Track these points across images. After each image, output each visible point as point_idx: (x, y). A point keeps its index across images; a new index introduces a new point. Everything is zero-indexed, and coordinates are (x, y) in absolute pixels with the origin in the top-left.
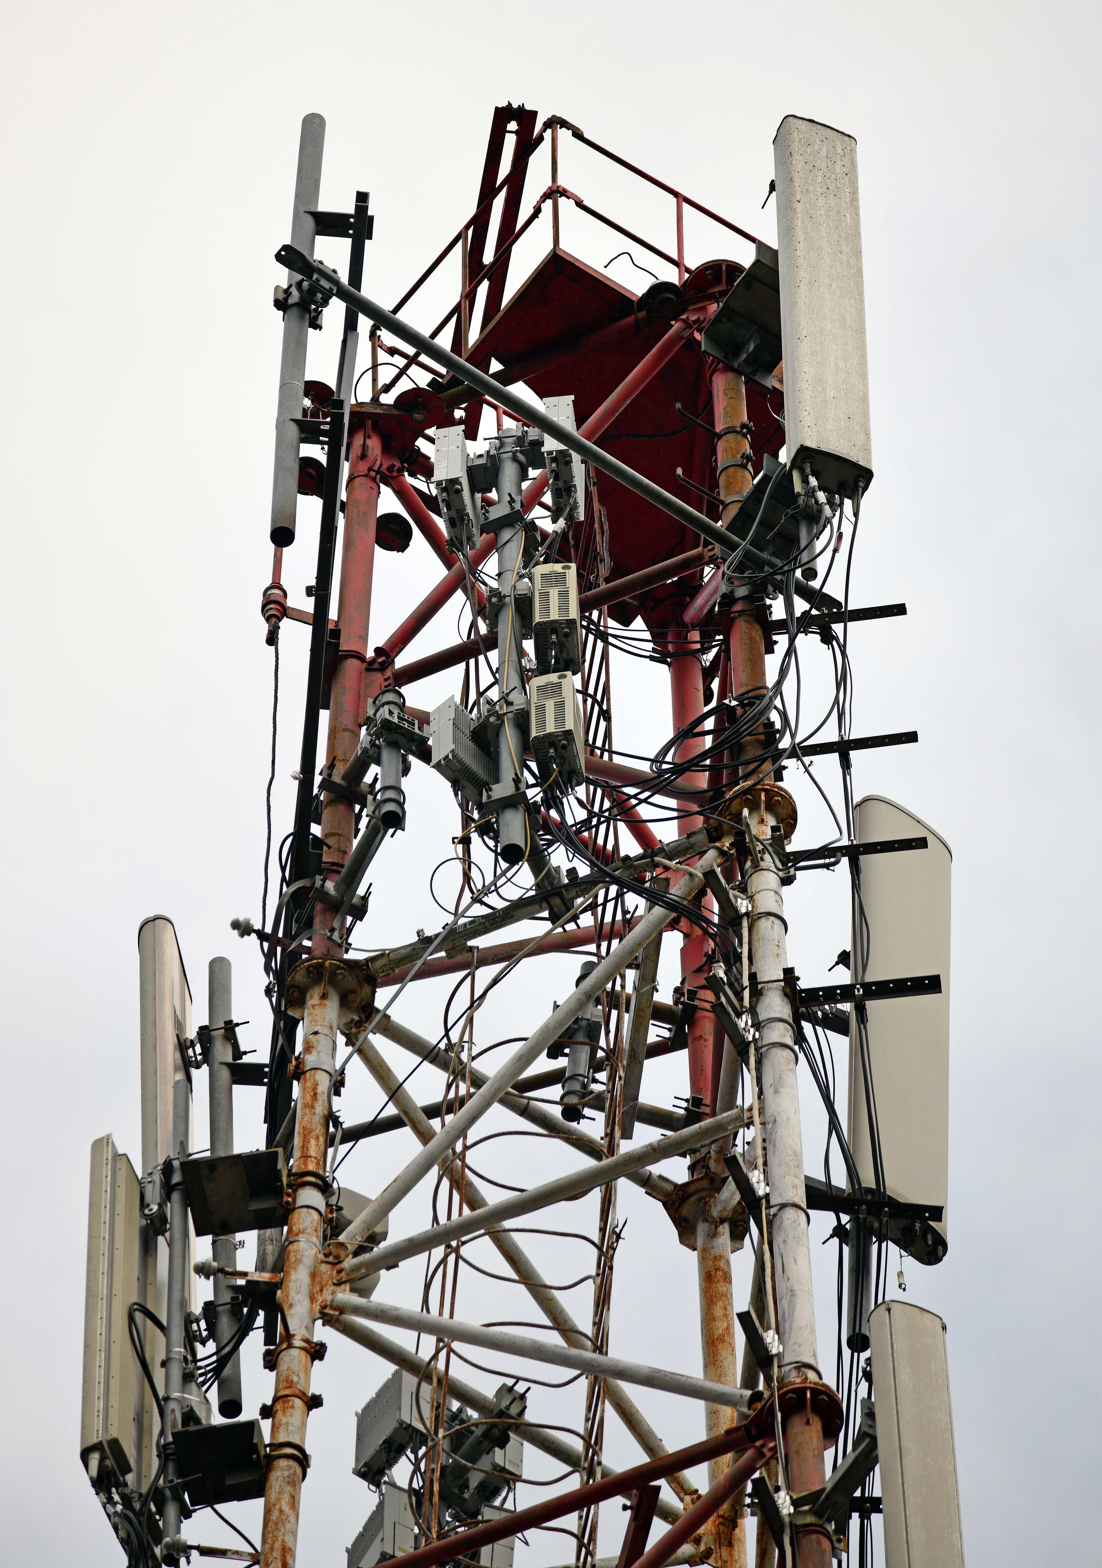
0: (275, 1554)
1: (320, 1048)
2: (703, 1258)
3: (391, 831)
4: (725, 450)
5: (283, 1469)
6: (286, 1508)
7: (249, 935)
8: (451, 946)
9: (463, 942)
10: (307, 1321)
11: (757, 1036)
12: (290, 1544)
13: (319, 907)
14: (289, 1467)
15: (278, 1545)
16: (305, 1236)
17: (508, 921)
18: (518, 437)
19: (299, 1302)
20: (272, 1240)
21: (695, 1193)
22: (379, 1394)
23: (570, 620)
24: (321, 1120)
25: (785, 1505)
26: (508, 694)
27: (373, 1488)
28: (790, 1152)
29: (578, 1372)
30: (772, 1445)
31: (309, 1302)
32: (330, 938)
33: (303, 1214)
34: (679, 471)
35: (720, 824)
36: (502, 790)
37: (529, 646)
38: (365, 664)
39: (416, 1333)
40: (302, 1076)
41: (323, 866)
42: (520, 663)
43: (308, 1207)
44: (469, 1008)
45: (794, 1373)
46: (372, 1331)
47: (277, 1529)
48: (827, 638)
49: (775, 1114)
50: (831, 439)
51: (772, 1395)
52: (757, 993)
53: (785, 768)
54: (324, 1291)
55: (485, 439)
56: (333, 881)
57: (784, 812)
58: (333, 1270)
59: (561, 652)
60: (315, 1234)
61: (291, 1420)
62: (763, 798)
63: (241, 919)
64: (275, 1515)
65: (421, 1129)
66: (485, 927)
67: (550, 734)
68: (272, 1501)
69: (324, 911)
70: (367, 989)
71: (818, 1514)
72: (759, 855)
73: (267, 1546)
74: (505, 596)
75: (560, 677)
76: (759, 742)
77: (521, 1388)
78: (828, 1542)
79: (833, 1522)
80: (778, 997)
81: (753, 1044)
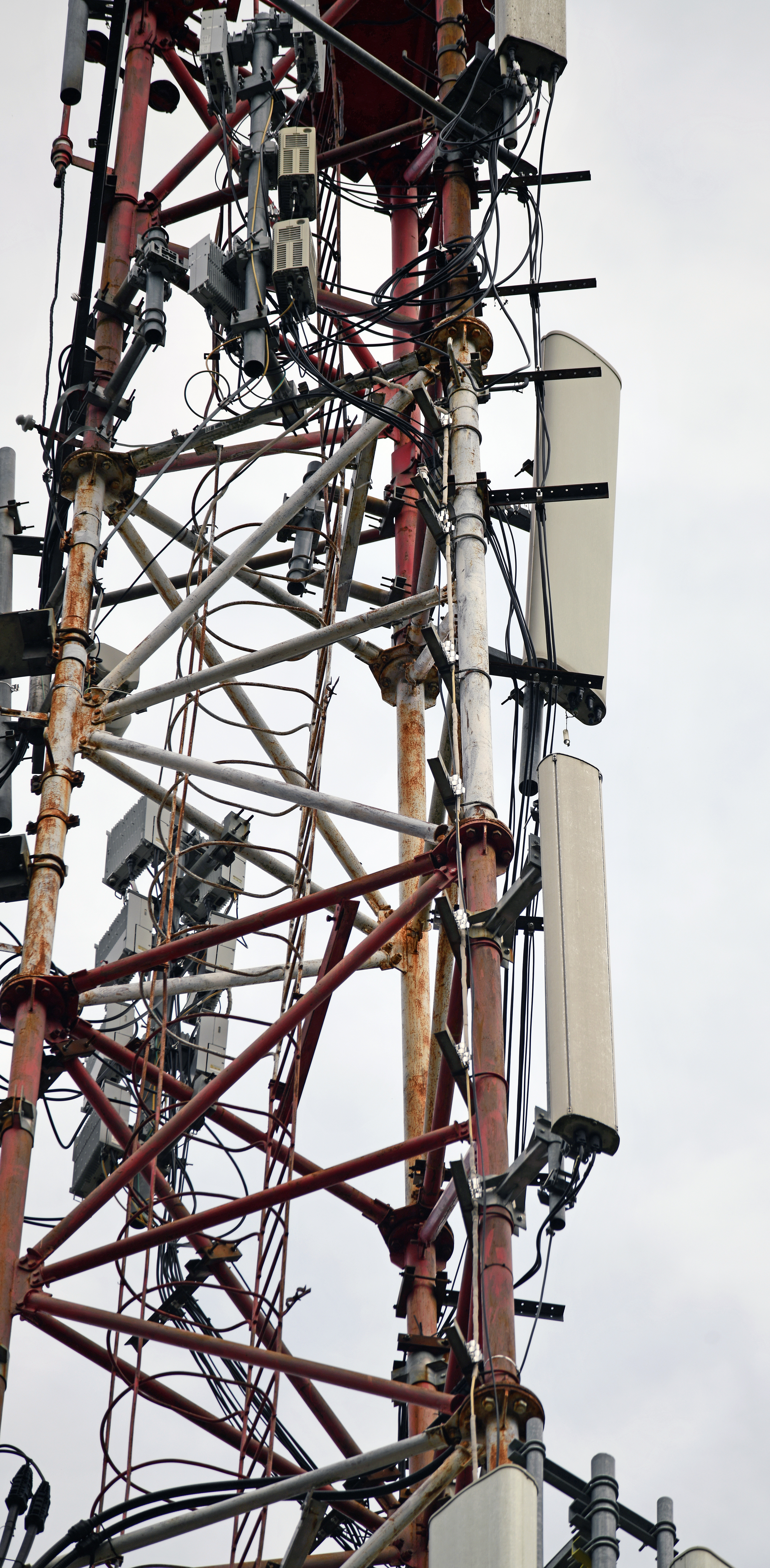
0: (35, 948)
1: (87, 525)
2: (402, 713)
3: (153, 346)
4: (444, 37)
5: (44, 877)
6: (46, 909)
7: (31, 429)
8: (199, 444)
9: (210, 441)
10: (69, 753)
11: (453, 528)
12: (48, 940)
13: (90, 408)
14: (50, 876)
15: (38, 940)
16: (70, 682)
17: (249, 425)
18: (271, 20)
19: (62, 737)
20: (41, 685)
21: (397, 658)
22: (127, 817)
23: (309, 175)
24: (86, 586)
25: (462, 921)
26: (255, 235)
27: (119, 895)
28: (477, 626)
29: (293, 804)
30: (453, 870)
31: (71, 738)
32: (99, 435)
33: (68, 664)
34: (405, 53)
35: (429, 349)
36: (247, 315)
37: (274, 195)
38: (136, 206)
39: (160, 767)
40: (72, 549)
41: (96, 374)
42: (266, 209)
43: (72, 658)
44: (213, 497)
45: (474, 811)
46: (122, 764)
47: (38, 927)
48: (524, 197)
49: (466, 594)
50: (533, 31)
51: (455, 829)
52: (454, 493)
53: (484, 305)
54: (84, 729)
55: (243, 21)
56: (103, 387)
57: (482, 342)
58: (92, 711)
59: (301, 201)
60: (78, 681)
61: (52, 836)
62: (465, 329)
63: (25, 416)
64: (36, 915)
65: (170, 596)
66: (229, 430)
67: (289, 270)
68: (34, 903)
69: (95, 411)
70: (128, 478)
71: (490, 930)
72: (460, 377)
73: (29, 941)
74: (255, 153)
75: (299, 222)
76: (463, 283)
77: (245, 815)
78: (497, 953)
79: (502, 937)
80: (472, 497)
81: (449, 535)
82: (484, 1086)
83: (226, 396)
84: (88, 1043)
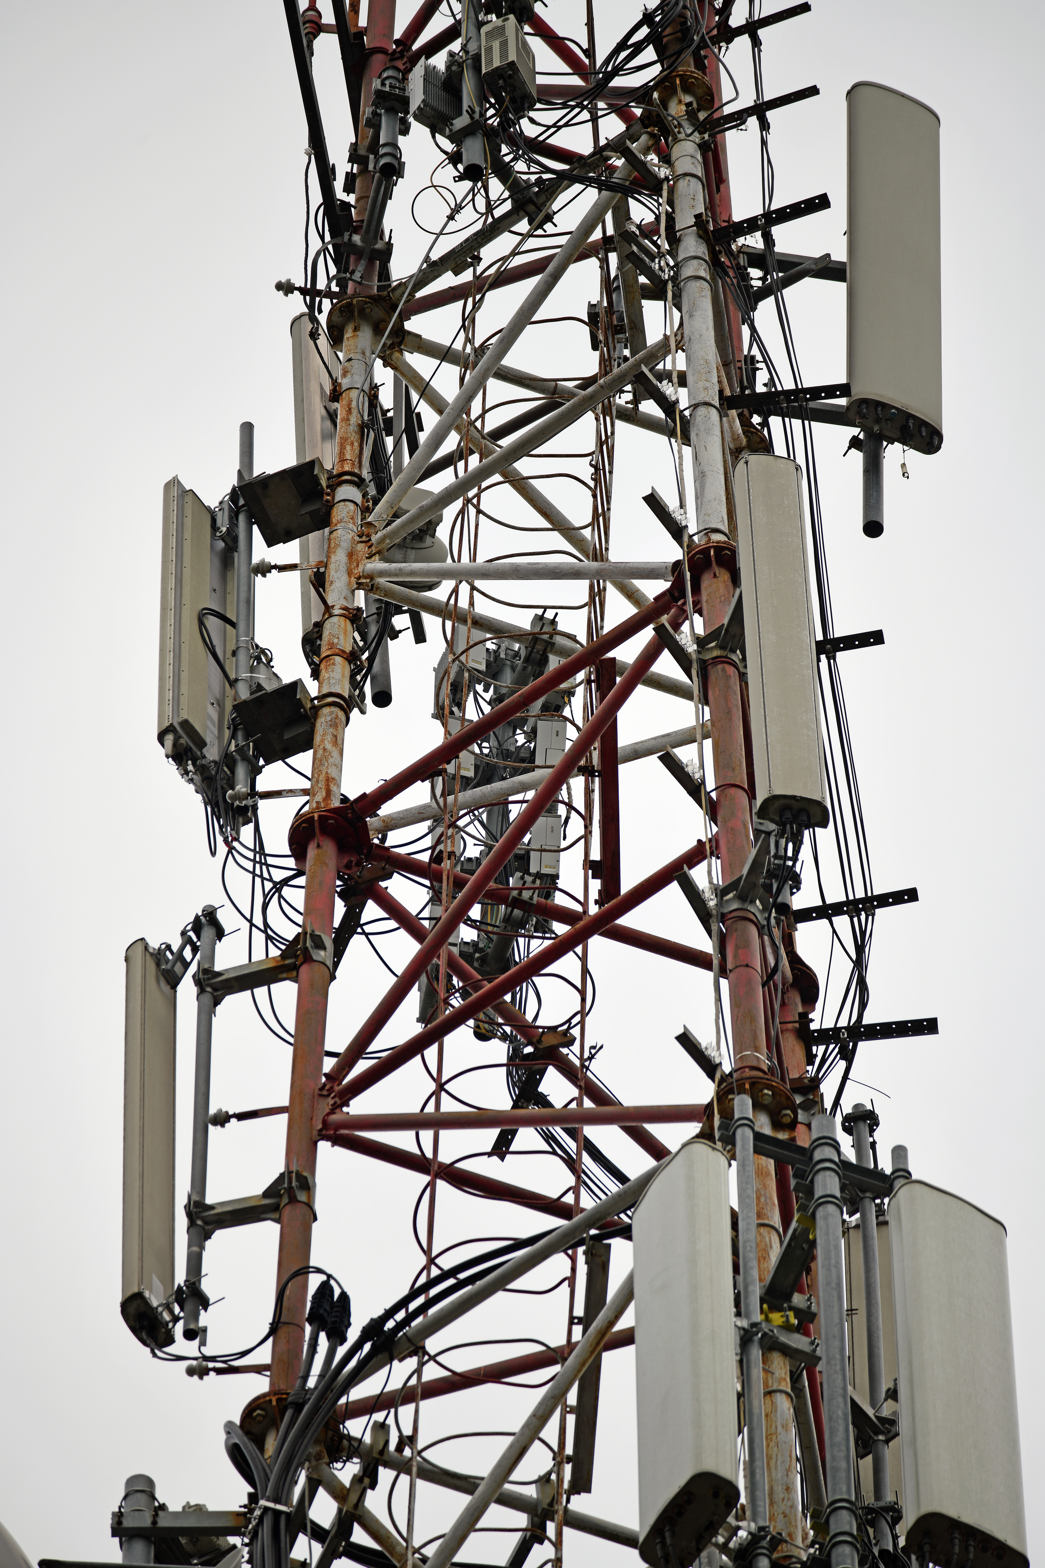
0: (320, 785)
1: (353, 371)
5: (328, 717)
6: (329, 746)
7: (292, 293)
8: (454, 265)
10: (346, 592)
13: (352, 258)
14: (331, 713)
16: (343, 524)
19: (338, 578)
24: (356, 429)
26: (466, 45)
31: (347, 577)
33: (340, 507)
36: (461, 122)
38: (388, 55)
40: (340, 397)
41: (355, 224)
43: (344, 500)
45: (704, 538)
47: (322, 764)
52: (676, 240)
54: (359, 566)
56: (358, 235)
57: (700, 92)
58: (365, 546)
60: (351, 521)
61: (332, 675)
62: (678, 82)
63: (283, 281)
64: (322, 758)
67: (497, 68)
68: (320, 750)
70: (395, 319)
71: (721, 647)
72: (676, 130)
73: (314, 780)
77: (549, 614)
78: (733, 669)
79: (738, 652)
80: (693, 240)
81: (670, 282)
82: (722, 799)
83: (453, 206)
84: (385, 865)
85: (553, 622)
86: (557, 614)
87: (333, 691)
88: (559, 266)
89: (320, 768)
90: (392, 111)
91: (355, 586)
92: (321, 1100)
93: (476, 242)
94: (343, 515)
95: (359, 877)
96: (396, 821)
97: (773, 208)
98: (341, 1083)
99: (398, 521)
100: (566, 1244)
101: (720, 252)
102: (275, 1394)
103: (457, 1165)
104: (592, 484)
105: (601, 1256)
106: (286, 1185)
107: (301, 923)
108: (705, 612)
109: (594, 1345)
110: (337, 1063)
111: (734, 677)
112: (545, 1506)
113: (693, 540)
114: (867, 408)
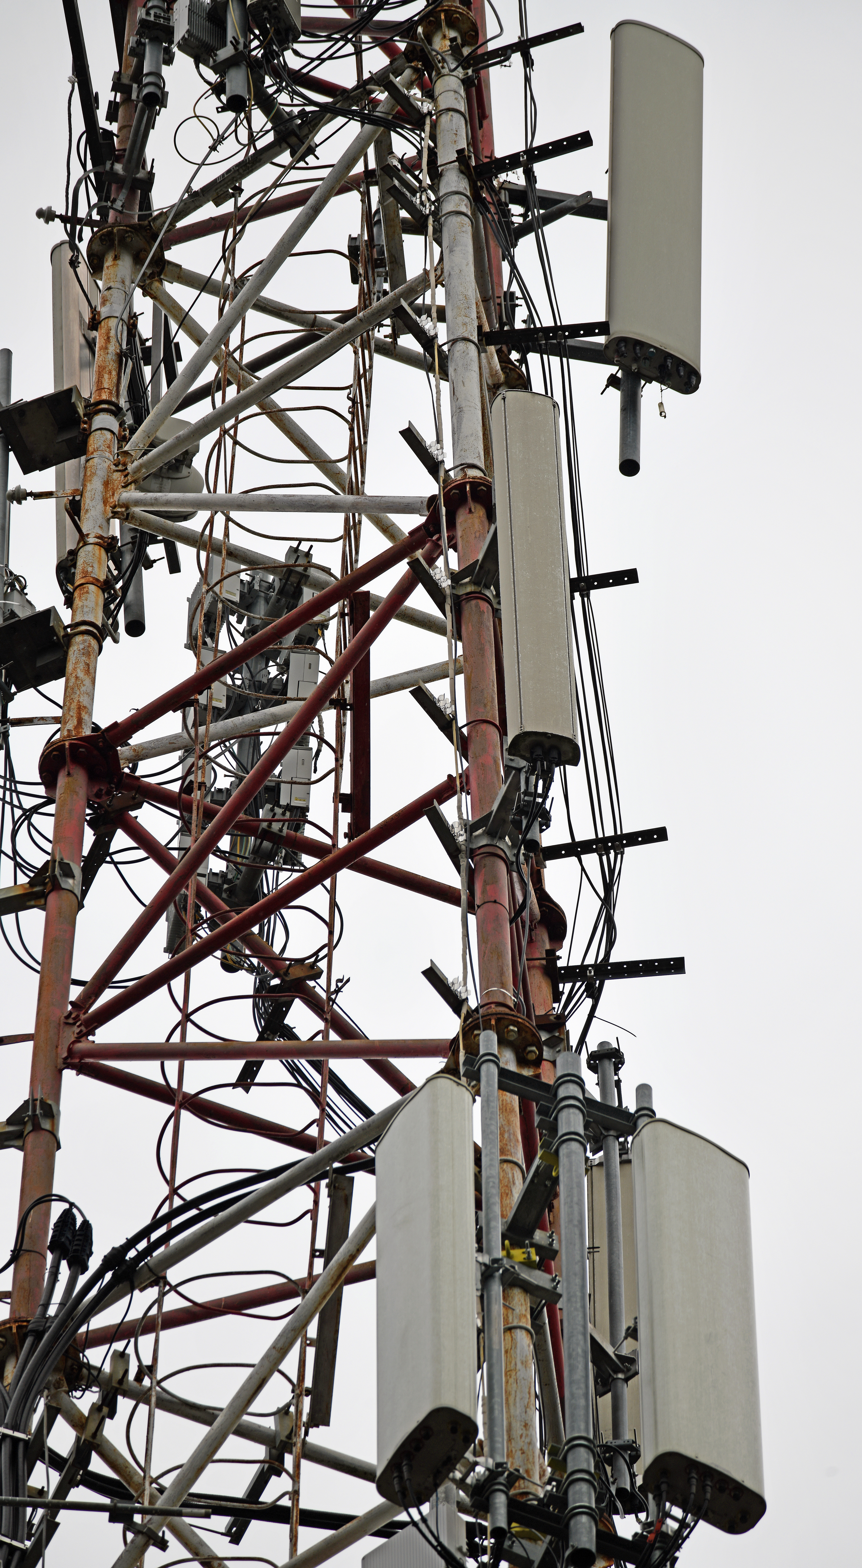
0: (71, 713)
1: (113, 300)
5: (80, 646)
6: (81, 674)
7: (53, 220)
8: (215, 196)
9: (226, 190)
10: (101, 521)
12: (85, 703)
14: (84, 641)
15: (78, 705)
16: (99, 453)
17: (258, 164)
19: (93, 507)
24: (114, 358)
25: (442, 579)
31: (103, 505)
33: (97, 436)
36: (225, 53)
40: (99, 326)
41: (114, 153)
43: (101, 429)
47: (74, 693)
54: (115, 495)
56: (120, 164)
58: (121, 475)
60: (108, 450)
61: (90, 603)
62: (443, 17)
63: (44, 208)
64: (74, 686)
66: (240, 174)
68: (70, 671)
70: (155, 248)
71: (476, 583)
73: (66, 708)
77: (304, 546)
78: (487, 605)
79: (492, 588)
80: (455, 175)
81: (431, 217)
82: (474, 734)
83: (215, 137)
84: (135, 795)
85: (308, 555)
86: (311, 546)
87: (86, 619)
88: (320, 198)
89: (72, 696)
90: (156, 41)
91: (111, 515)
92: (67, 1028)
93: (237, 173)
94: (100, 443)
95: (109, 806)
96: (147, 751)
97: (535, 145)
98: (86, 1012)
99: (155, 451)
100: (309, 1177)
101: (482, 188)
102: (16, 1321)
103: (202, 1096)
104: (349, 417)
105: (344, 1189)
106: (30, 1113)
107: (50, 851)
108: (460, 547)
109: (335, 1278)
110: (84, 991)
111: (488, 612)
112: (284, 1439)
113: (449, 476)
114: (625, 346)
